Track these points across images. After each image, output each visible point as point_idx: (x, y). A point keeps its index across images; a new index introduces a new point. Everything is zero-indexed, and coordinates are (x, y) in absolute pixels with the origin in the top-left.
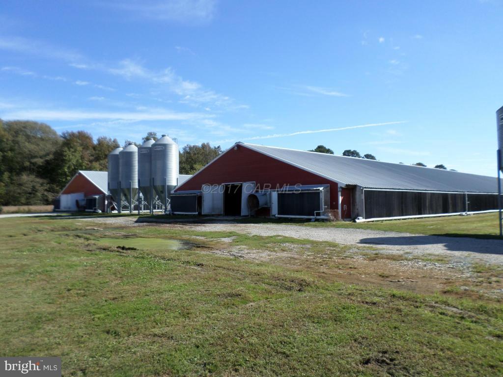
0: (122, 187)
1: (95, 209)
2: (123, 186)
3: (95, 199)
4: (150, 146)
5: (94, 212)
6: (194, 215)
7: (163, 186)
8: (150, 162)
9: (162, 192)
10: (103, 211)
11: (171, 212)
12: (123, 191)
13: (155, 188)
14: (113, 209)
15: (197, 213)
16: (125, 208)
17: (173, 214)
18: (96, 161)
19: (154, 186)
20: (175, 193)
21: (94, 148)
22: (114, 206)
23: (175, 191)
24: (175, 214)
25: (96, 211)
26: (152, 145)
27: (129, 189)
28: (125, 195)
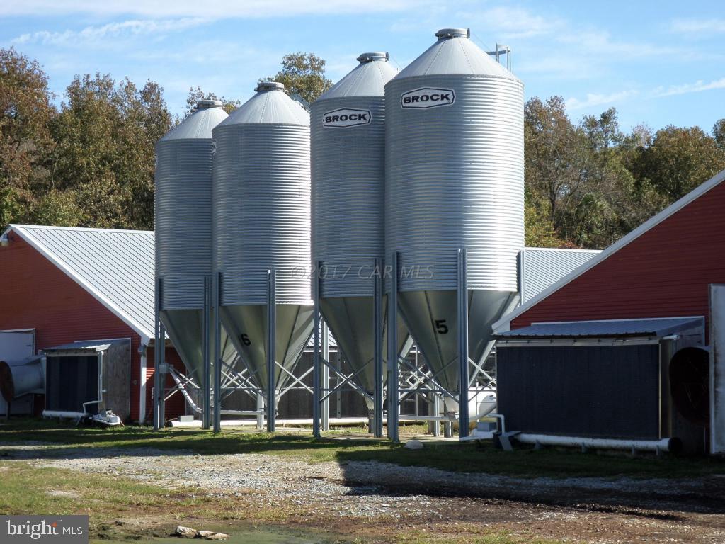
0: (226, 303)
1: (93, 410)
2: (236, 294)
3: (93, 360)
4: (381, 92)
5: (87, 423)
6: (651, 452)
7: (450, 298)
8: (381, 172)
9: (442, 326)
10: (130, 420)
11: (505, 435)
12: (231, 318)
13: (406, 303)
14: (178, 408)
15: (664, 443)
16: (240, 403)
17: (514, 442)
18: (62, 188)
19: (399, 293)
20: (516, 332)
21: (54, 126)
22: (180, 397)
23: (516, 323)
24: (530, 445)
25: (98, 418)
26: (388, 87)
27: (264, 311)
28: (244, 342)
